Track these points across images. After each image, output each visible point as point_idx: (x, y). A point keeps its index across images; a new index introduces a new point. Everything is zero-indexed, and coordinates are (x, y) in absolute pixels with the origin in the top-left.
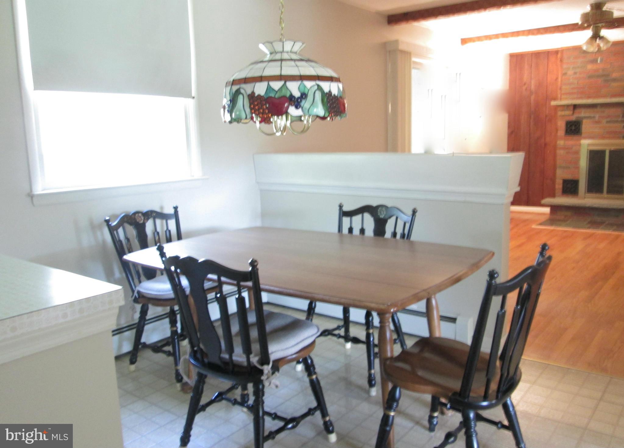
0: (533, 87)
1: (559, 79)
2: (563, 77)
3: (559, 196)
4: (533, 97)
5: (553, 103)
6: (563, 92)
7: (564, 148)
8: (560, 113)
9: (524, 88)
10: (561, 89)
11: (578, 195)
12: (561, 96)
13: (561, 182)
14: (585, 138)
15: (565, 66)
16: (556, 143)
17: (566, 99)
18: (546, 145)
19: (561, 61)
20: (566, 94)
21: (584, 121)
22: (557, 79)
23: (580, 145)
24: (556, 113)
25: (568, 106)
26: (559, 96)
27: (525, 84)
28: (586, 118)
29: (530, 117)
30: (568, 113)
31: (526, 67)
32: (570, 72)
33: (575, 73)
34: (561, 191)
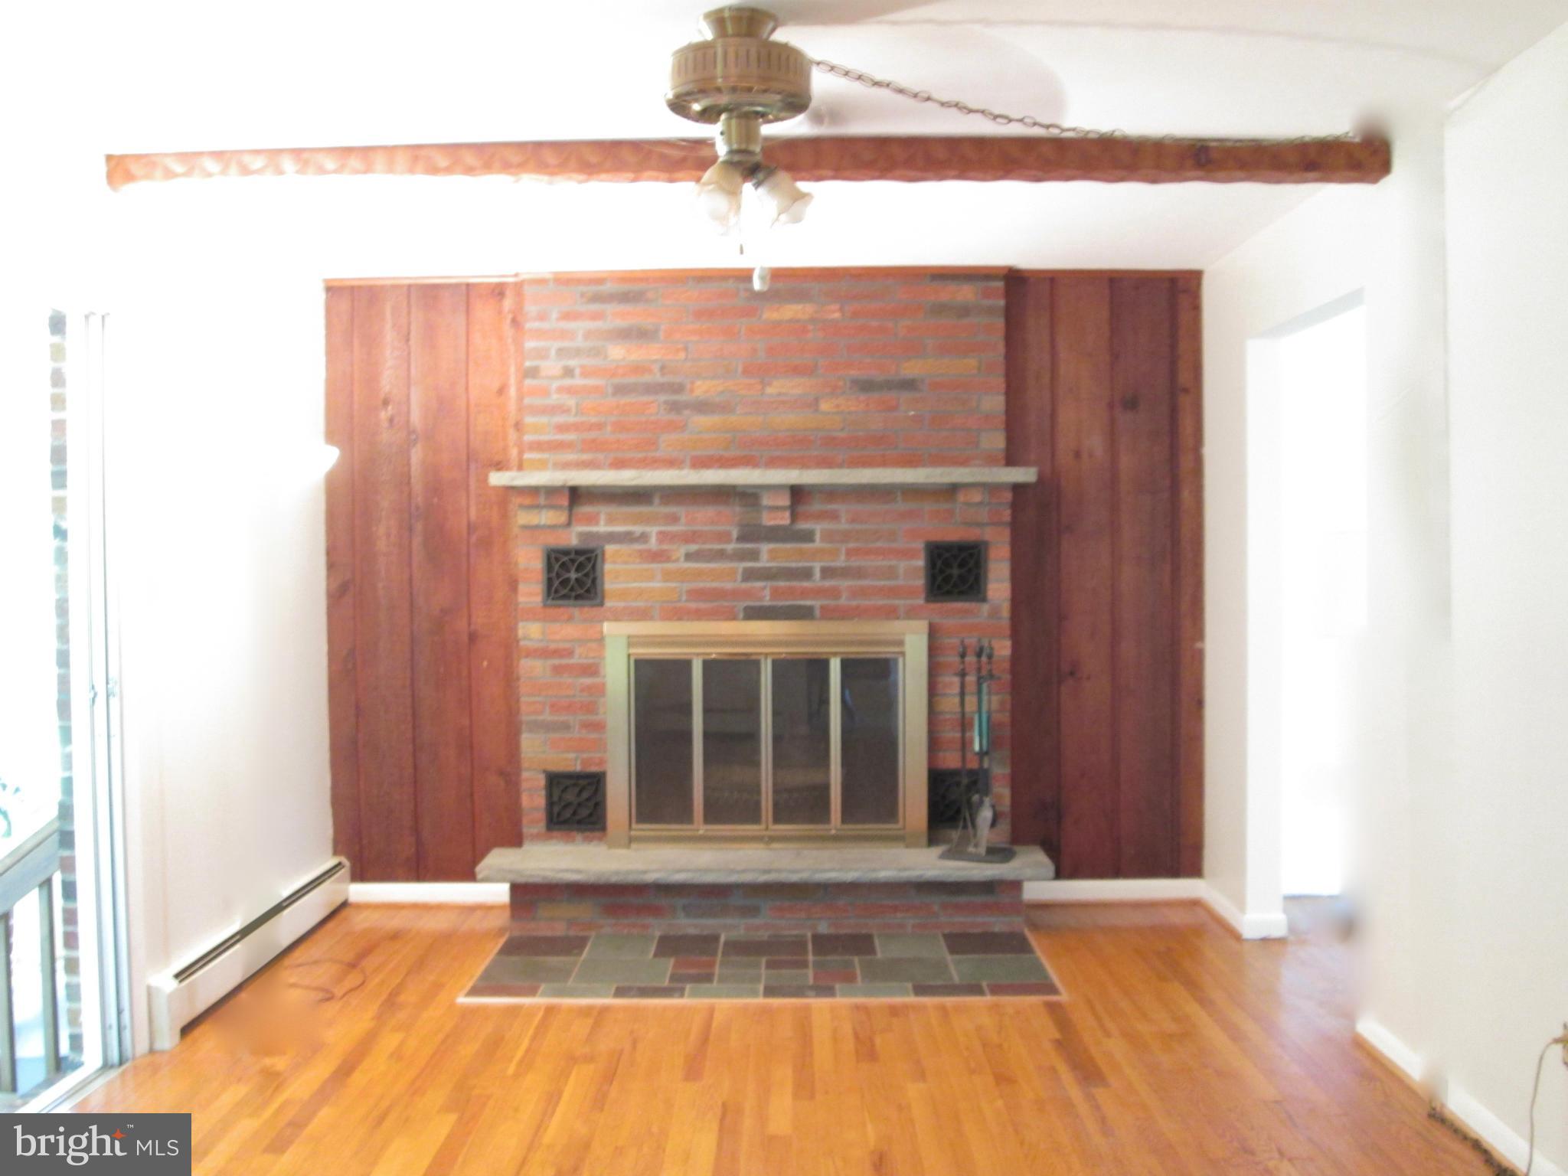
0: (416, 417)
1: (512, 391)
2: (528, 382)
3: (537, 838)
4: (417, 455)
5: (497, 479)
6: (528, 438)
7: (544, 653)
8: (524, 518)
9: (384, 415)
10: (518, 426)
11: (604, 829)
12: (521, 453)
13: (541, 781)
14: (617, 616)
15: (530, 344)
16: (512, 629)
17: (542, 465)
18: (473, 637)
19: (515, 322)
20: (538, 446)
21: (610, 549)
22: (502, 391)
23: (601, 640)
24: (505, 515)
25: (551, 491)
26: (514, 452)
27: (386, 403)
28: (613, 538)
29: (411, 529)
30: (546, 517)
31: (389, 336)
32: (551, 366)
33: (568, 372)
34: (541, 815)
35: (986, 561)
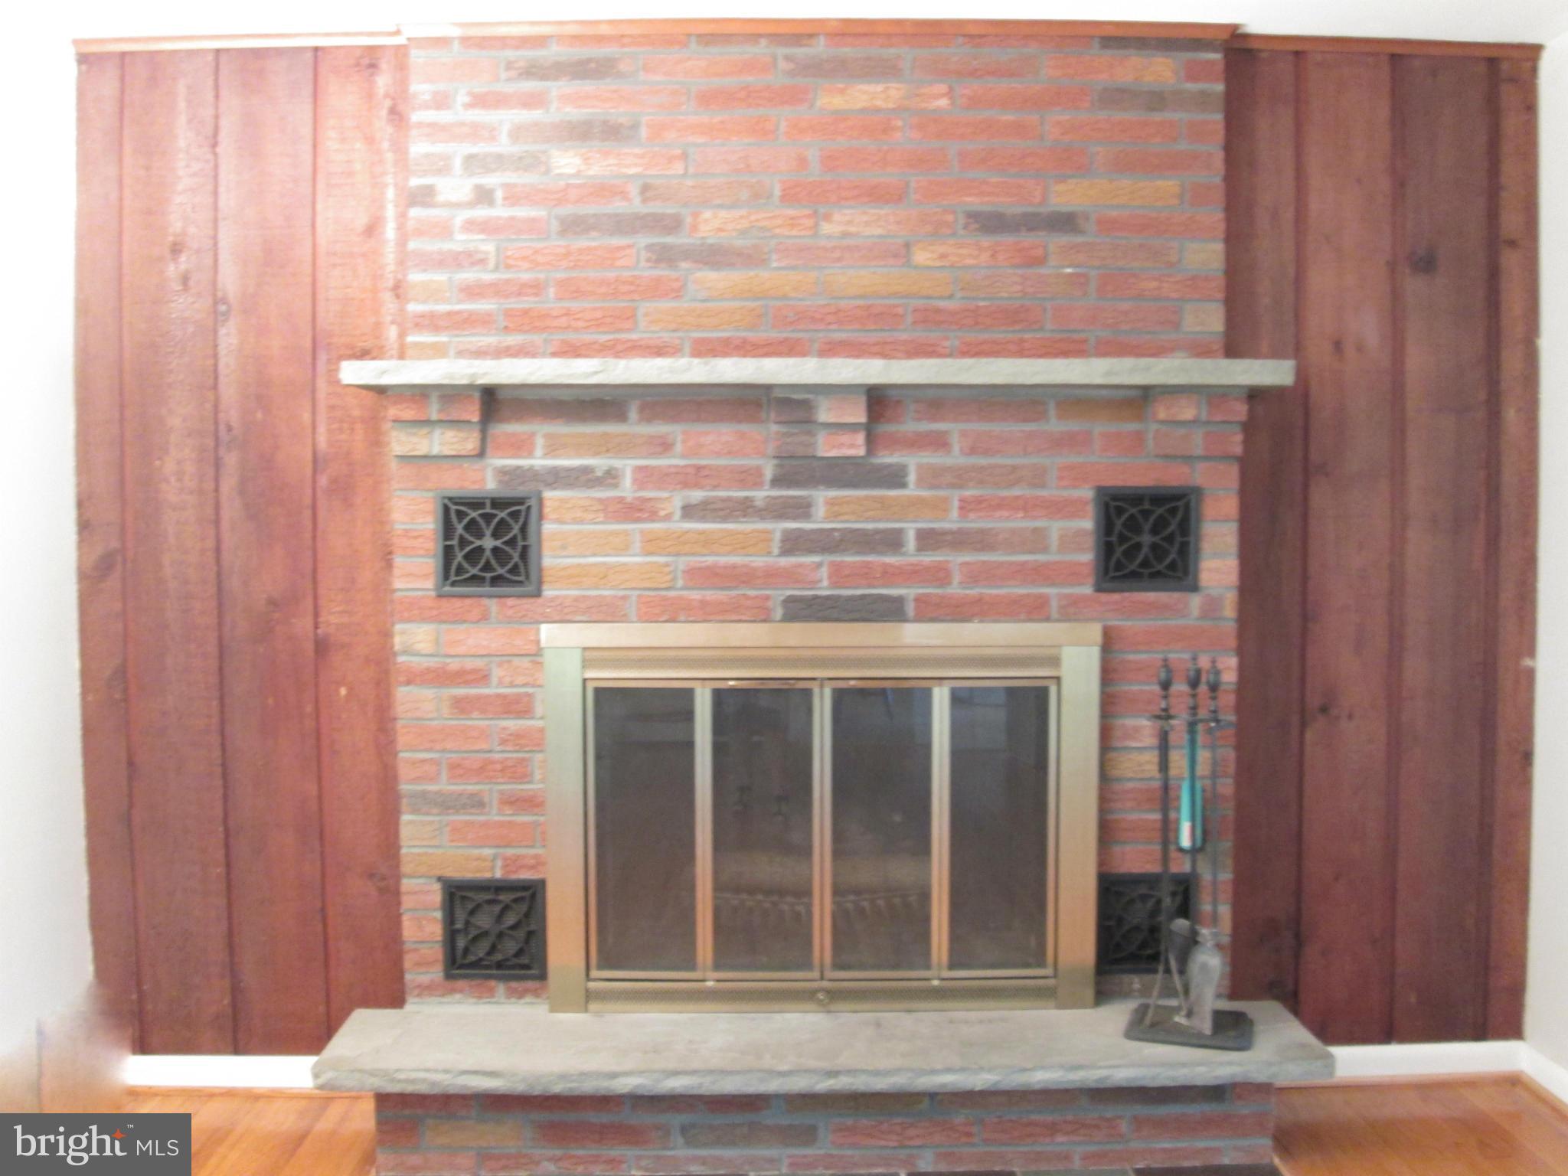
0: (230, 279)
1: (390, 232)
2: (414, 212)
3: (427, 990)
4: (229, 337)
5: (354, 373)
6: (413, 307)
7: (440, 677)
8: (401, 442)
9: (172, 270)
10: (398, 289)
11: (543, 976)
12: (402, 335)
13: (435, 895)
14: (564, 615)
15: (418, 148)
16: (387, 635)
17: (438, 351)
18: (322, 647)
19: (397, 115)
20: (431, 322)
21: (552, 496)
22: (372, 229)
23: (536, 654)
24: (376, 441)
25: (450, 394)
26: (392, 332)
27: (176, 249)
28: (559, 478)
29: (218, 464)
30: (441, 442)
31: (184, 137)
32: (454, 188)
33: (484, 196)
34: (435, 951)
35: (1199, 520)
